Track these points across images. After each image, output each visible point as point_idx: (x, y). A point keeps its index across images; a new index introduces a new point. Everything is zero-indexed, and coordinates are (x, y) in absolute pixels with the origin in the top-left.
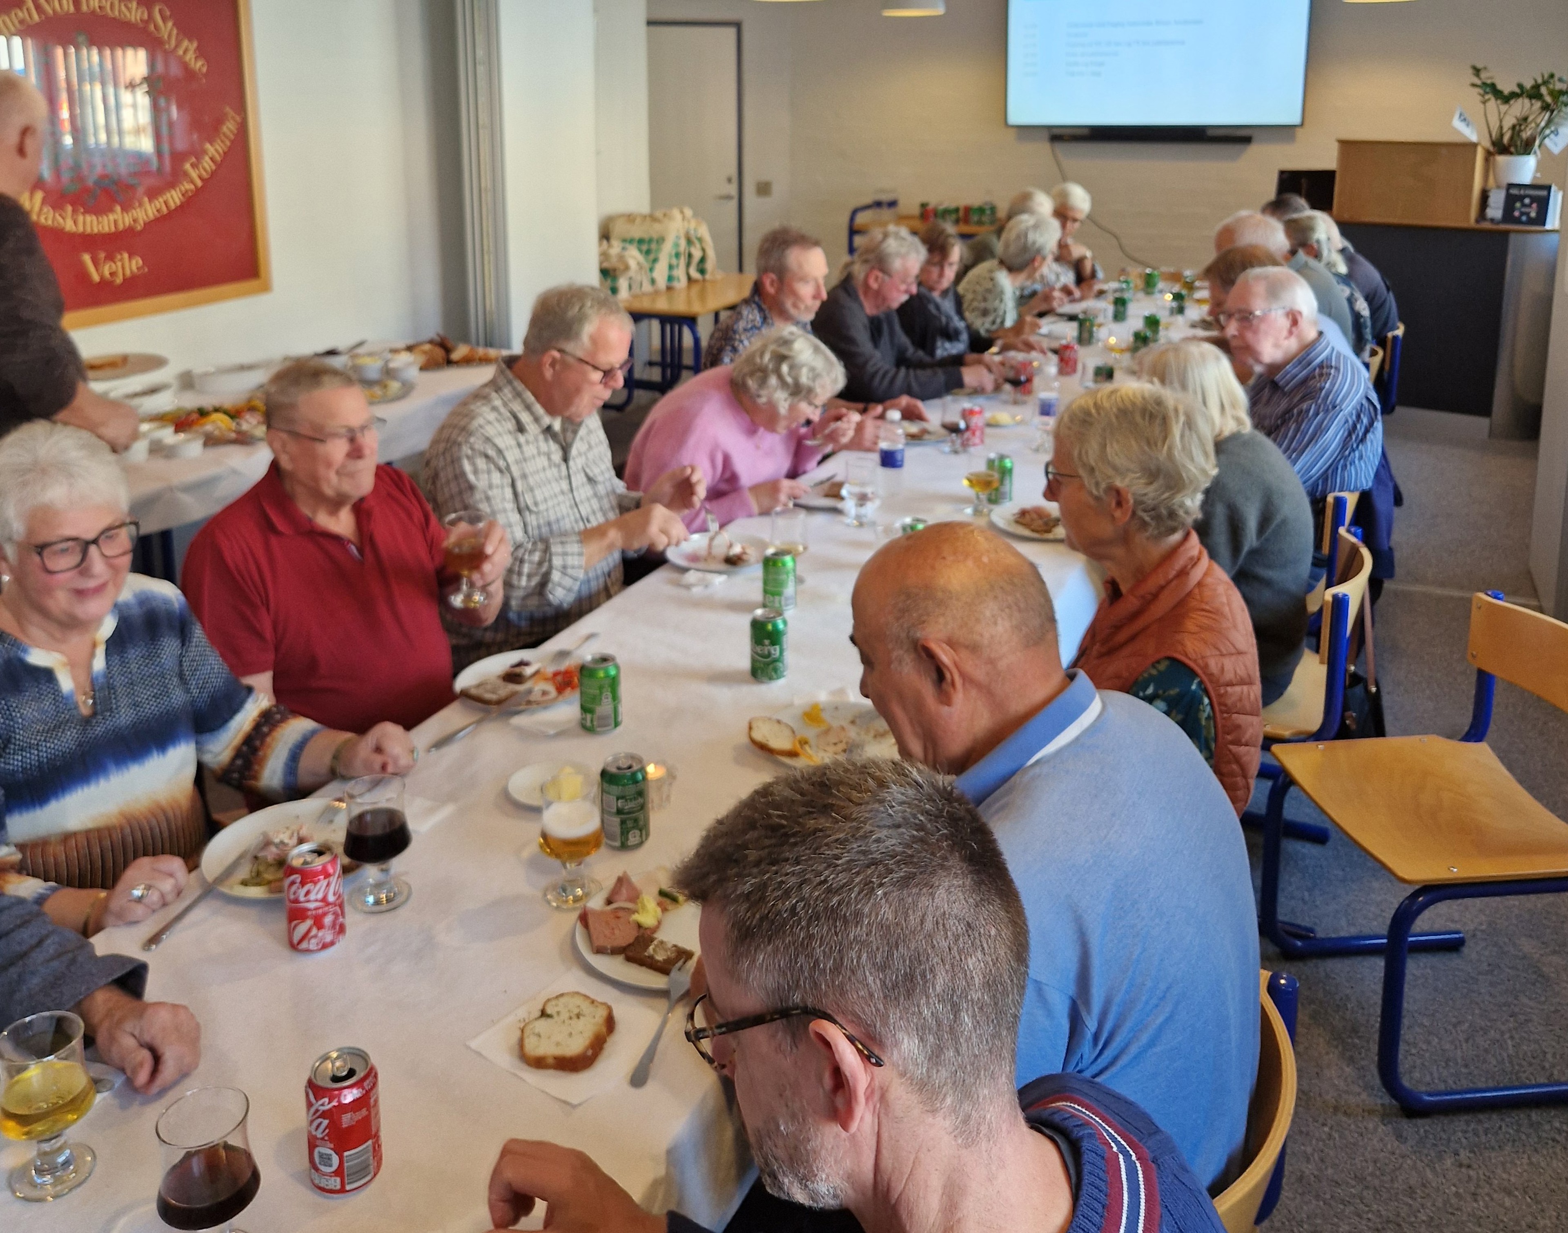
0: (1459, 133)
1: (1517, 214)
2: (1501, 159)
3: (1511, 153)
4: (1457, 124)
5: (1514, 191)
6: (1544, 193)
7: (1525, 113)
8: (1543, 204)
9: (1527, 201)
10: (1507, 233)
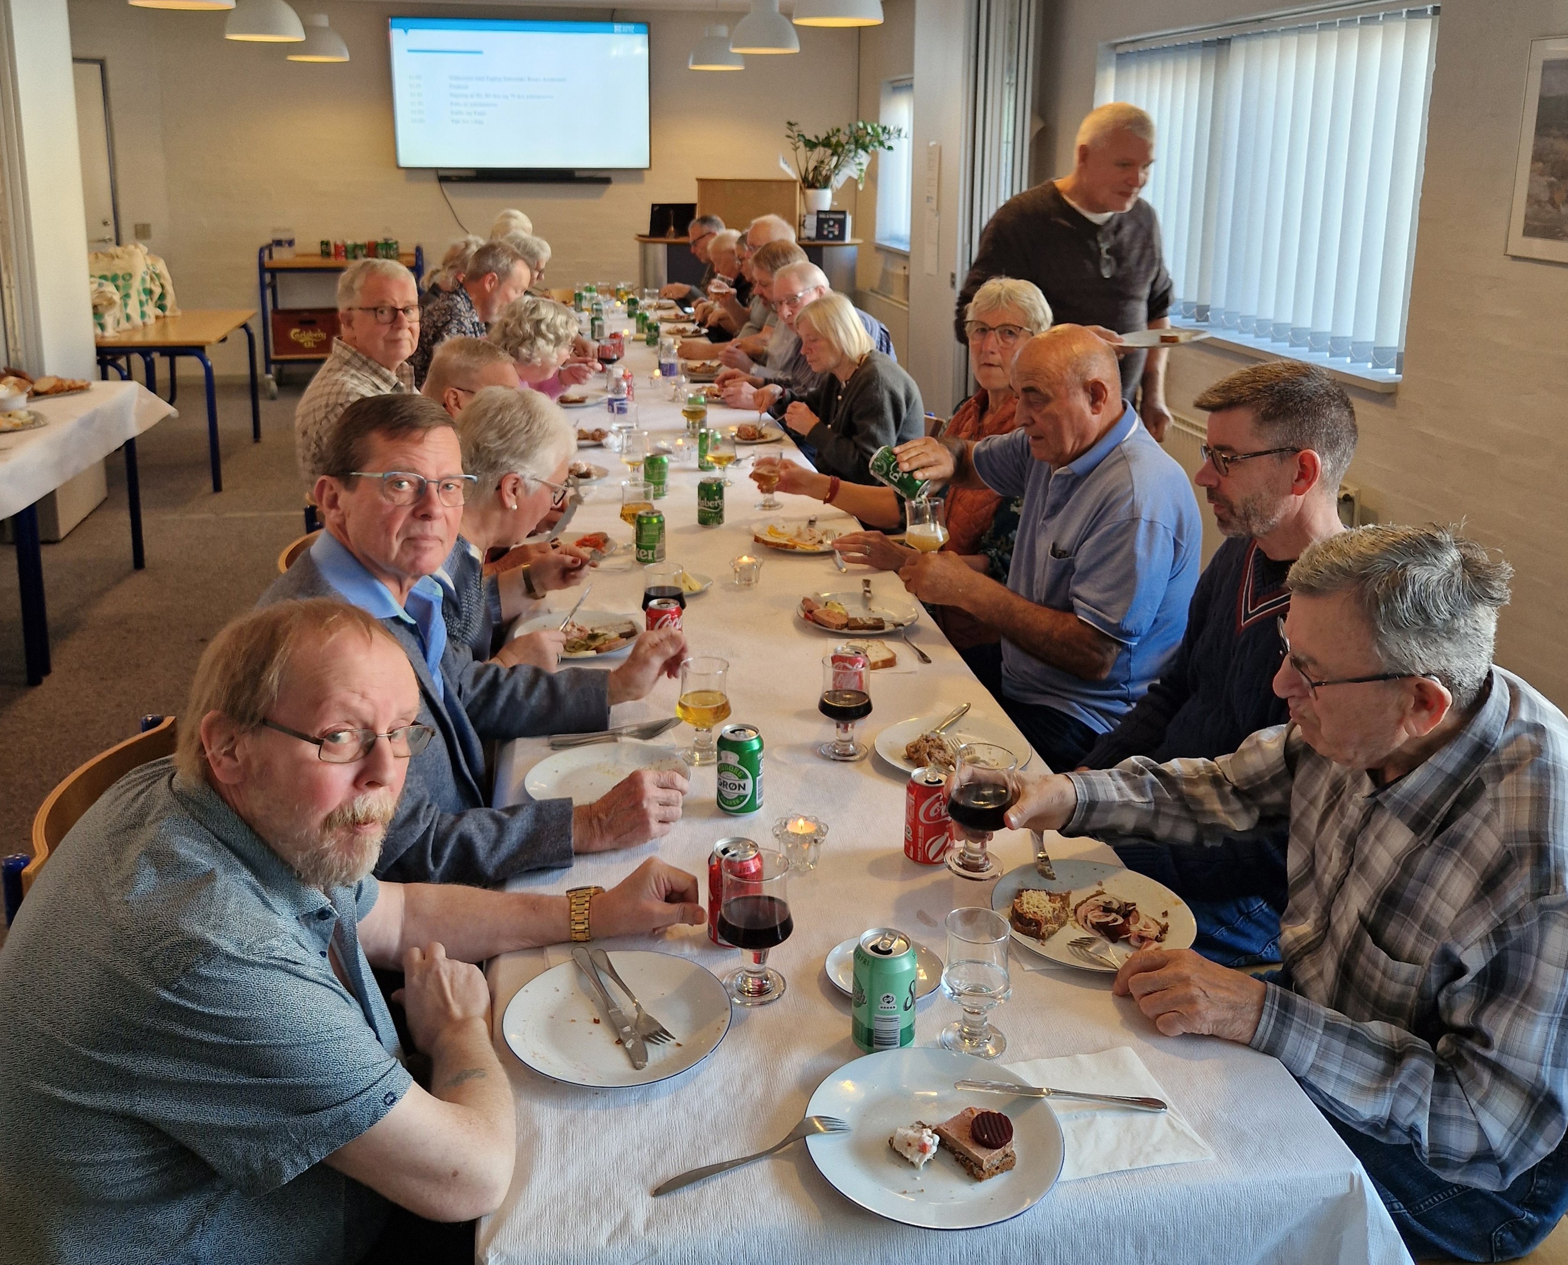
0: (783, 171)
1: (825, 233)
2: (810, 192)
3: (816, 188)
4: (783, 166)
5: (822, 216)
6: (841, 216)
7: (821, 158)
8: (842, 224)
9: (831, 223)
10: (820, 247)
